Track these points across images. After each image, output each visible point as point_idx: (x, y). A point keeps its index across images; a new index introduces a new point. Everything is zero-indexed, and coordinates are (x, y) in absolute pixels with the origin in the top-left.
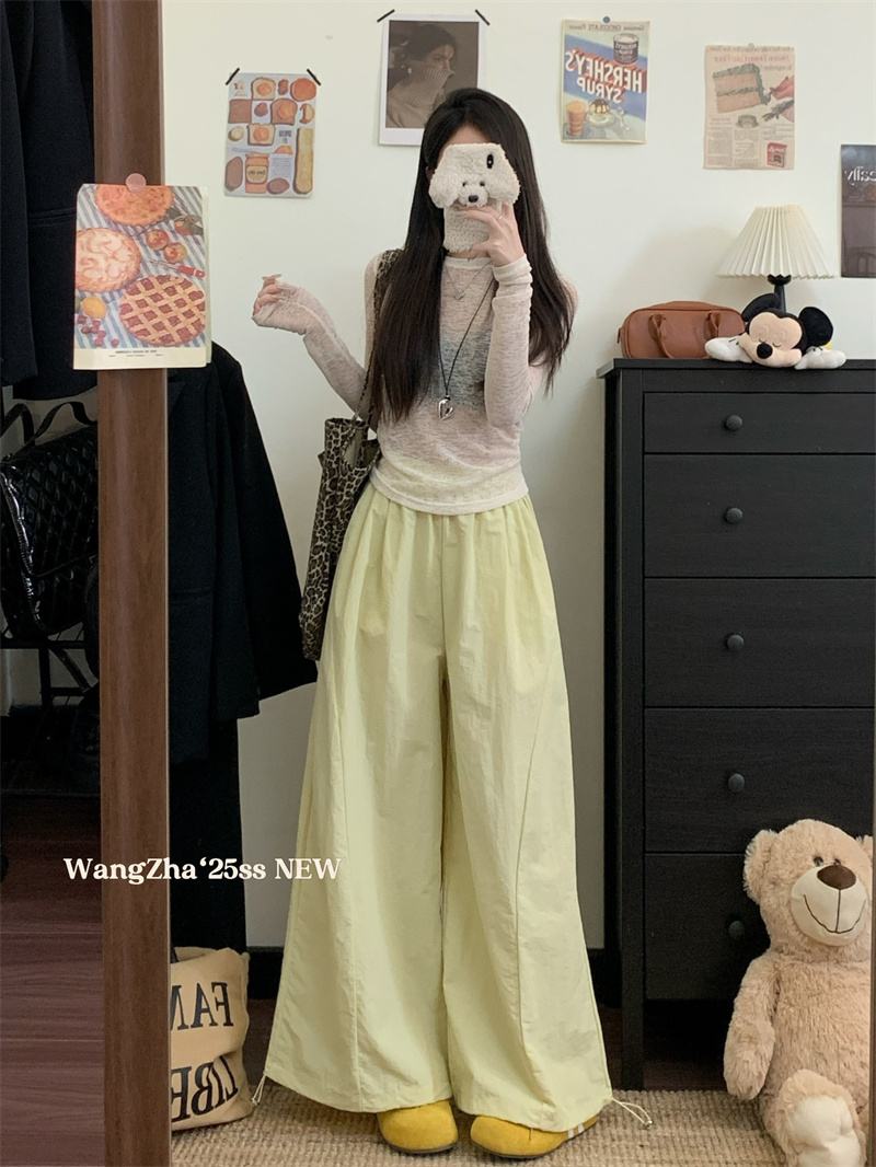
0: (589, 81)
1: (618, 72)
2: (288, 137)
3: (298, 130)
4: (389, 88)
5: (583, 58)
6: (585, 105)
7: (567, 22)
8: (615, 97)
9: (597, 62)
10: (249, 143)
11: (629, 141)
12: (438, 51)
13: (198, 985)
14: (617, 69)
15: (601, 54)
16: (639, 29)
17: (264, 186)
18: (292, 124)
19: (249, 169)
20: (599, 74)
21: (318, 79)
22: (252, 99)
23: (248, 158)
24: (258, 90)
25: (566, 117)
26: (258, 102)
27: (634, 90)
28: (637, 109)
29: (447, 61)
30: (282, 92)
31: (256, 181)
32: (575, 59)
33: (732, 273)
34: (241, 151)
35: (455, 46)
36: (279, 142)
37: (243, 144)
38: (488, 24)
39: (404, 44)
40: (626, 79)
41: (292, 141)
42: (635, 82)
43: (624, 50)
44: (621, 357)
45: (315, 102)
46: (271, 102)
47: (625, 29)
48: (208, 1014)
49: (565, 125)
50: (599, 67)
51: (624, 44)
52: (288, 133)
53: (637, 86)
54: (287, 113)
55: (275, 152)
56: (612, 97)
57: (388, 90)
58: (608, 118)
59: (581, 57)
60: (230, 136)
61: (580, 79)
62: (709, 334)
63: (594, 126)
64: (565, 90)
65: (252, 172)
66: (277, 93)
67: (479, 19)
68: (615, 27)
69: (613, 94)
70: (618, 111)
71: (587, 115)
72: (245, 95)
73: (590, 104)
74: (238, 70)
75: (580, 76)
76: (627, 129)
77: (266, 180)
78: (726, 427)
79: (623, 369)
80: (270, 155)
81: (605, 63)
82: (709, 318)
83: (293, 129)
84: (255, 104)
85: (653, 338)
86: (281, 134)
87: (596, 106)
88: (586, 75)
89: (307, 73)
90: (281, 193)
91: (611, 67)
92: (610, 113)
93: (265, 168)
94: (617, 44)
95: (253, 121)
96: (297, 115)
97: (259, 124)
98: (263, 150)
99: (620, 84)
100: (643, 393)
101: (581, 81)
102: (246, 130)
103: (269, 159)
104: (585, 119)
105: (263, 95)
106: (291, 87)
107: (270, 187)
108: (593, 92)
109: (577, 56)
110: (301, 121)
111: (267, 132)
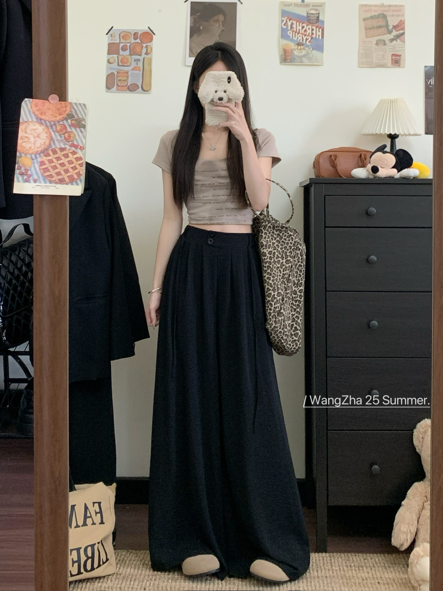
0: (294, 33)
1: (309, 29)
2: (138, 62)
3: (144, 59)
4: (191, 36)
5: (291, 21)
6: (292, 45)
7: (282, 2)
8: (308, 41)
9: (298, 23)
10: (118, 65)
11: (316, 63)
12: (216, 18)
13: (85, 504)
14: (308, 27)
15: (300, 19)
16: (320, 6)
17: (126, 87)
18: (140, 55)
19: (119, 78)
20: (299, 30)
21: (154, 32)
22: (120, 42)
23: (118, 73)
24: (123, 37)
25: (282, 51)
26: (124, 44)
27: (317, 37)
28: (319, 47)
29: (221, 23)
30: (135, 39)
31: (122, 85)
32: (287, 21)
33: (370, 133)
34: (115, 69)
35: (224, 14)
36: (134, 64)
37: (115, 65)
38: (242, 3)
40: (313, 32)
41: (140, 64)
42: (318, 33)
43: (312, 17)
44: (314, 177)
45: (152, 44)
46: (129, 44)
47: (313, 6)
48: (91, 519)
49: (281, 55)
50: (299, 26)
51: (312, 14)
52: (139, 60)
53: (319, 35)
54: (138, 50)
55: (132, 70)
56: (306, 42)
57: (190, 38)
58: (304, 52)
59: (290, 20)
60: (109, 62)
61: (289, 32)
62: (360, 164)
63: (297, 56)
64: (282, 37)
65: (120, 80)
66: (132, 39)
67: (237, 1)
68: (307, 5)
69: (307, 39)
70: (309, 49)
71: (294, 51)
72: (116, 40)
73: (295, 45)
74: (112, 27)
75: (290, 30)
76: (314, 58)
77: (127, 84)
78: (367, 214)
79: (314, 183)
80: (130, 71)
81: (302, 24)
82: (361, 156)
83: (141, 58)
84: (121, 45)
85: (332, 166)
86: (135, 60)
87: (298, 46)
88: (293, 30)
89: (148, 29)
90: (135, 90)
91: (305, 25)
92: (305, 50)
93: (127, 78)
94: (308, 14)
95: (120, 54)
96: (143, 51)
97: (123, 55)
98: (126, 69)
99: (310, 34)
100: (325, 196)
101: (290, 33)
102: (117, 59)
103: (129, 73)
104: (292, 52)
105: (125, 40)
106: (140, 36)
107: (129, 87)
108: (296, 38)
109: (288, 20)
110: (145, 54)
111: (128, 59)
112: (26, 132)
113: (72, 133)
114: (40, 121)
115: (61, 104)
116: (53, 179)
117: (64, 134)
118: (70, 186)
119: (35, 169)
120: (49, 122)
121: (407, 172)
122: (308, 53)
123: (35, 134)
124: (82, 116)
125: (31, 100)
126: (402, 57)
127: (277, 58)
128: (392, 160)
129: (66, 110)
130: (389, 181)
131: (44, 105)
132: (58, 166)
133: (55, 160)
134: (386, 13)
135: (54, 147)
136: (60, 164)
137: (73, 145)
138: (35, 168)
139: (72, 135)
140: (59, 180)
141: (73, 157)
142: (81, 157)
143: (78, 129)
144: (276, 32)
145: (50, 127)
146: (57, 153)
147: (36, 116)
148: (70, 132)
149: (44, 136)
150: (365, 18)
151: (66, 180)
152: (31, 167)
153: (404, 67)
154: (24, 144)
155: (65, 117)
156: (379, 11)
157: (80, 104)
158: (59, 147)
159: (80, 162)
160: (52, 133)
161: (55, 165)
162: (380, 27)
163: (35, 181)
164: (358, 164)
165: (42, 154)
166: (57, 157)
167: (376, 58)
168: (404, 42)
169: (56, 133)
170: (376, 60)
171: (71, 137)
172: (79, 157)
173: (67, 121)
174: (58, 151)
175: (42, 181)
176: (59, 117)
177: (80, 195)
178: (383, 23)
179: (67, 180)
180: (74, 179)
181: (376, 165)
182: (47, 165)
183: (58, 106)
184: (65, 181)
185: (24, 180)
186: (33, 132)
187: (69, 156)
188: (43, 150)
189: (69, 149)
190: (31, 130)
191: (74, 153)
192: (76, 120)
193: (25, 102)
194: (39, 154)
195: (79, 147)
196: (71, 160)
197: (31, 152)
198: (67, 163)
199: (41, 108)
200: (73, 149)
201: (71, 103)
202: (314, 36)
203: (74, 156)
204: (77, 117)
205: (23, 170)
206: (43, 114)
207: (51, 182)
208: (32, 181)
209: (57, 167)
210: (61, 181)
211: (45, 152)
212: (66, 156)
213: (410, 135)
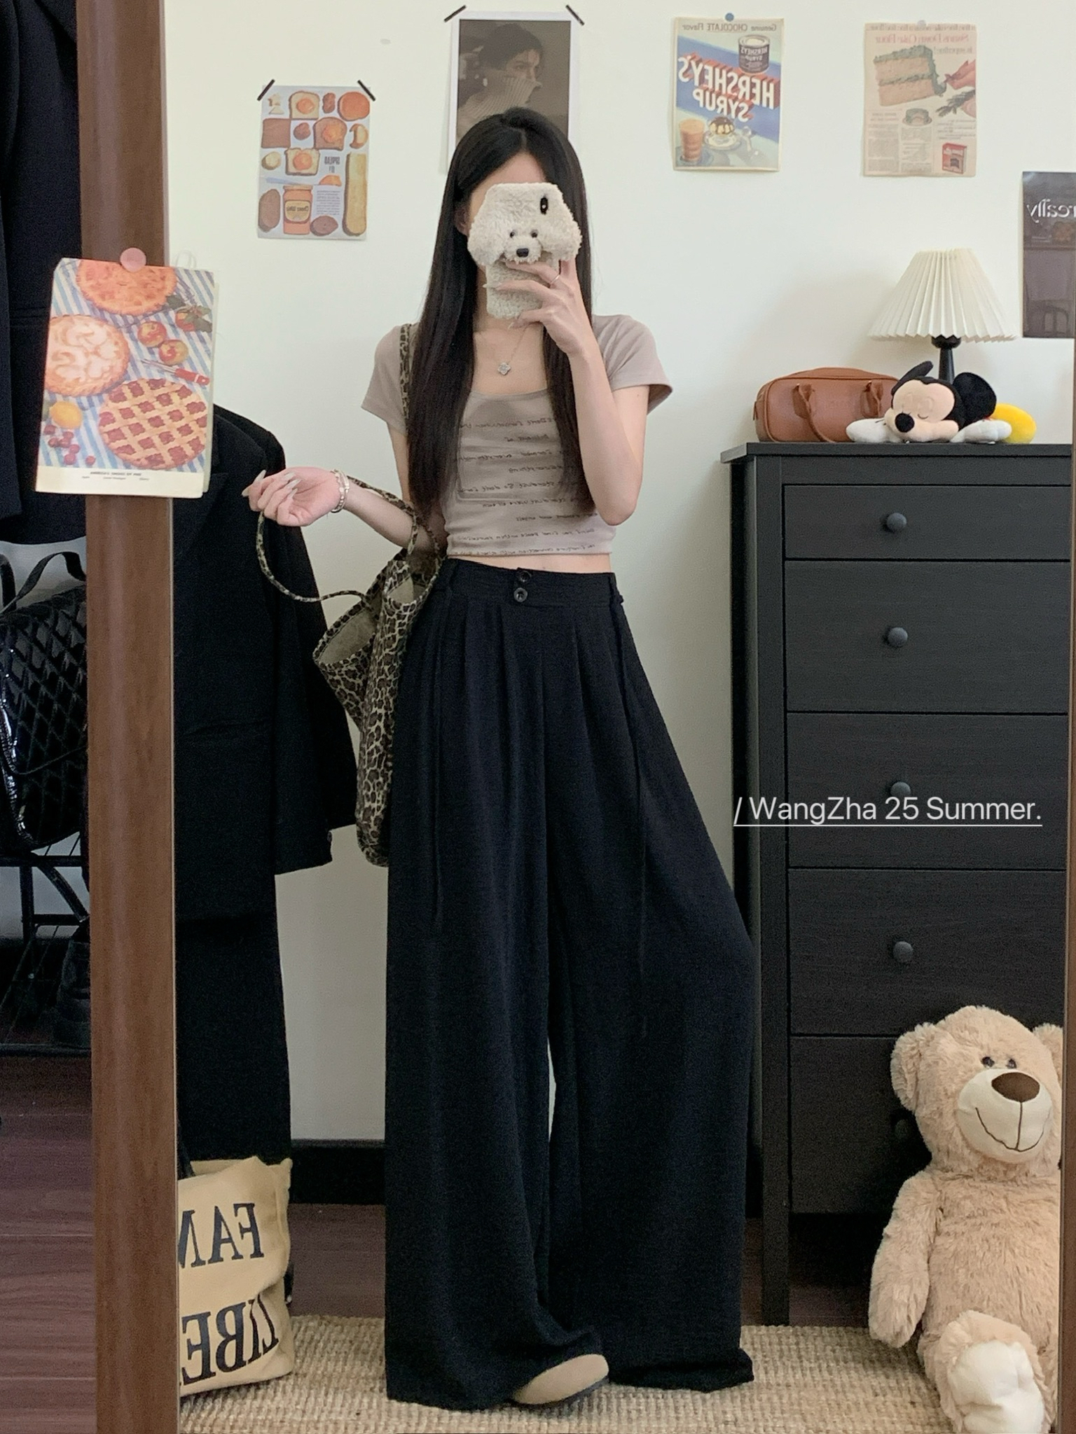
0: (708, 94)
1: (744, 83)
2: (335, 165)
3: (348, 156)
4: (460, 104)
5: (701, 66)
6: (703, 124)
7: (680, 19)
8: (741, 114)
9: (717, 71)
10: (287, 172)
11: (759, 167)
12: (520, 57)
13: (217, 1210)
14: (742, 79)
15: (721, 60)
16: (771, 29)
17: (307, 225)
18: (340, 149)
19: (288, 204)
20: (721, 85)
21: (372, 92)
22: (291, 118)
23: (286, 191)
24: (298, 105)
25: (680, 139)
26: (300, 122)
27: (764, 104)
28: (770, 130)
29: (532, 71)
30: (327, 109)
31: (297, 220)
32: (690, 67)
33: (891, 334)
34: (280, 182)
35: (540, 50)
36: (324, 171)
37: (280, 172)
38: (582, 23)
39: (479, 49)
40: (754, 91)
41: (340, 170)
42: (765, 95)
43: (753, 56)
44: (757, 441)
45: (369, 120)
46: (314, 122)
47: (753, 28)
48: (230, 1245)
49: (678, 148)
50: (721, 76)
51: (752, 48)
52: (336, 160)
53: (768, 99)
54: (334, 135)
55: (320, 184)
56: (737, 115)
57: (458, 107)
58: (732, 140)
59: (697, 65)
60: (264, 164)
61: (697, 91)
62: (867, 409)
63: (714, 150)
64: (678, 105)
65: (291, 209)
66: (321, 110)
67: (571, 17)
68: (740, 27)
69: (738, 110)
70: (745, 131)
71: (707, 137)
72: (282, 114)
73: (710, 122)
74: (273, 82)
75: (697, 87)
76: (757, 153)
77: (309, 218)
78: (886, 527)
79: (757, 455)
80: (314, 187)
81: (727, 72)
82: (868, 389)
83: (342, 155)
84: (294, 124)
85: (801, 416)
86: (327, 161)
87: (717, 126)
88: (704, 86)
89: (358, 86)
90: (328, 233)
91: (736, 77)
92: (735, 134)
93: (308, 204)
94: (743, 48)
95: (292, 147)
96: (346, 138)
97: (300, 149)
98: (305, 181)
99: (747, 97)
100: (783, 485)
101: (698, 94)
102: (284, 157)
103: (312, 192)
104: (703, 141)
105: (304, 113)
106: (339, 102)
107: (314, 224)
108: (713, 108)
109: (693, 63)
110: (351, 145)
111: (310, 158)
112: (65, 342)
113: (178, 344)
114: (100, 313)
115: (152, 271)
116: (134, 457)
117: (159, 346)
118: (174, 473)
119: (89, 433)
120: (121, 315)
121: (982, 429)
122: (741, 142)
123: (86, 345)
124: (204, 302)
125: (77, 261)
126: (968, 151)
127: (667, 156)
128: (945, 398)
129: (164, 288)
130: (939, 450)
131: (110, 275)
132: (146, 425)
133: (136, 410)
134: (929, 45)
135: (134, 378)
136: (150, 420)
137: (181, 374)
138: (89, 431)
139: (179, 350)
140: (149, 458)
141: (181, 404)
142: (202, 403)
143: (193, 334)
144: (665, 91)
145: (124, 330)
146: (142, 393)
147: (91, 303)
148: (173, 341)
149: (110, 350)
150: (880, 57)
151: (165, 459)
152: (78, 429)
153: (972, 175)
154: (60, 372)
155: (161, 303)
156: (912, 39)
157: (197, 272)
158: (147, 378)
159: (199, 415)
160: (131, 344)
161: (137, 424)
162: (916, 78)
163: (89, 462)
164: (862, 406)
165: (105, 396)
166: (143, 401)
167: (905, 153)
168: (973, 114)
169: (140, 344)
170: (904, 159)
171: (178, 355)
172: (198, 402)
173: (166, 314)
174: (146, 388)
175: (107, 462)
176: (147, 305)
177: (199, 495)
178: (921, 69)
179: (168, 459)
180: (186, 456)
181: (906, 412)
182: (119, 423)
183: (145, 278)
184: (163, 462)
185: (63, 460)
186: (82, 341)
187: (171, 400)
188: (107, 387)
189: (173, 383)
190: (78, 337)
191: (184, 392)
192: (188, 312)
193: (63, 266)
194: (99, 395)
195: (197, 378)
196: (178, 411)
197: (78, 389)
198: (169, 417)
199: (101, 281)
200: (183, 382)
201: (175, 270)
202: (756, 102)
203: (184, 400)
204: (190, 304)
205: (59, 434)
206: (107, 297)
207: (128, 465)
208: (81, 461)
209: (144, 426)
210: (154, 462)
211: (113, 390)
212: (165, 400)
213: (987, 339)
